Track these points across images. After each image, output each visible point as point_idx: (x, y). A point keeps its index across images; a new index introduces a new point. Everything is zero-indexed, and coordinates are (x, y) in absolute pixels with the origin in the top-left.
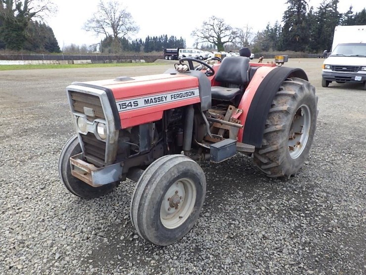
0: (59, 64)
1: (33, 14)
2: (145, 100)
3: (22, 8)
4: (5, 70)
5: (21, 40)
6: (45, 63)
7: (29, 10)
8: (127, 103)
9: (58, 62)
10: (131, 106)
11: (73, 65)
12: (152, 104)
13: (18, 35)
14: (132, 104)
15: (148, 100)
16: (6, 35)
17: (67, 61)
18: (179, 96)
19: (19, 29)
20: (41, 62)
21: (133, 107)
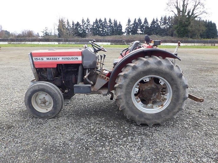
0: (205, 46)
1: (196, 16)
2: (47, 58)
3: (190, 14)
4: (170, 48)
5: (186, 32)
6: (195, 45)
7: (195, 14)
8: (38, 58)
9: (204, 45)
10: (40, 60)
11: (215, 47)
12: (51, 60)
13: (185, 29)
14: (41, 59)
15: (49, 58)
16: (179, 29)
17: (210, 44)
18: (67, 59)
19: (186, 26)
20: (193, 44)
21: (41, 60)
